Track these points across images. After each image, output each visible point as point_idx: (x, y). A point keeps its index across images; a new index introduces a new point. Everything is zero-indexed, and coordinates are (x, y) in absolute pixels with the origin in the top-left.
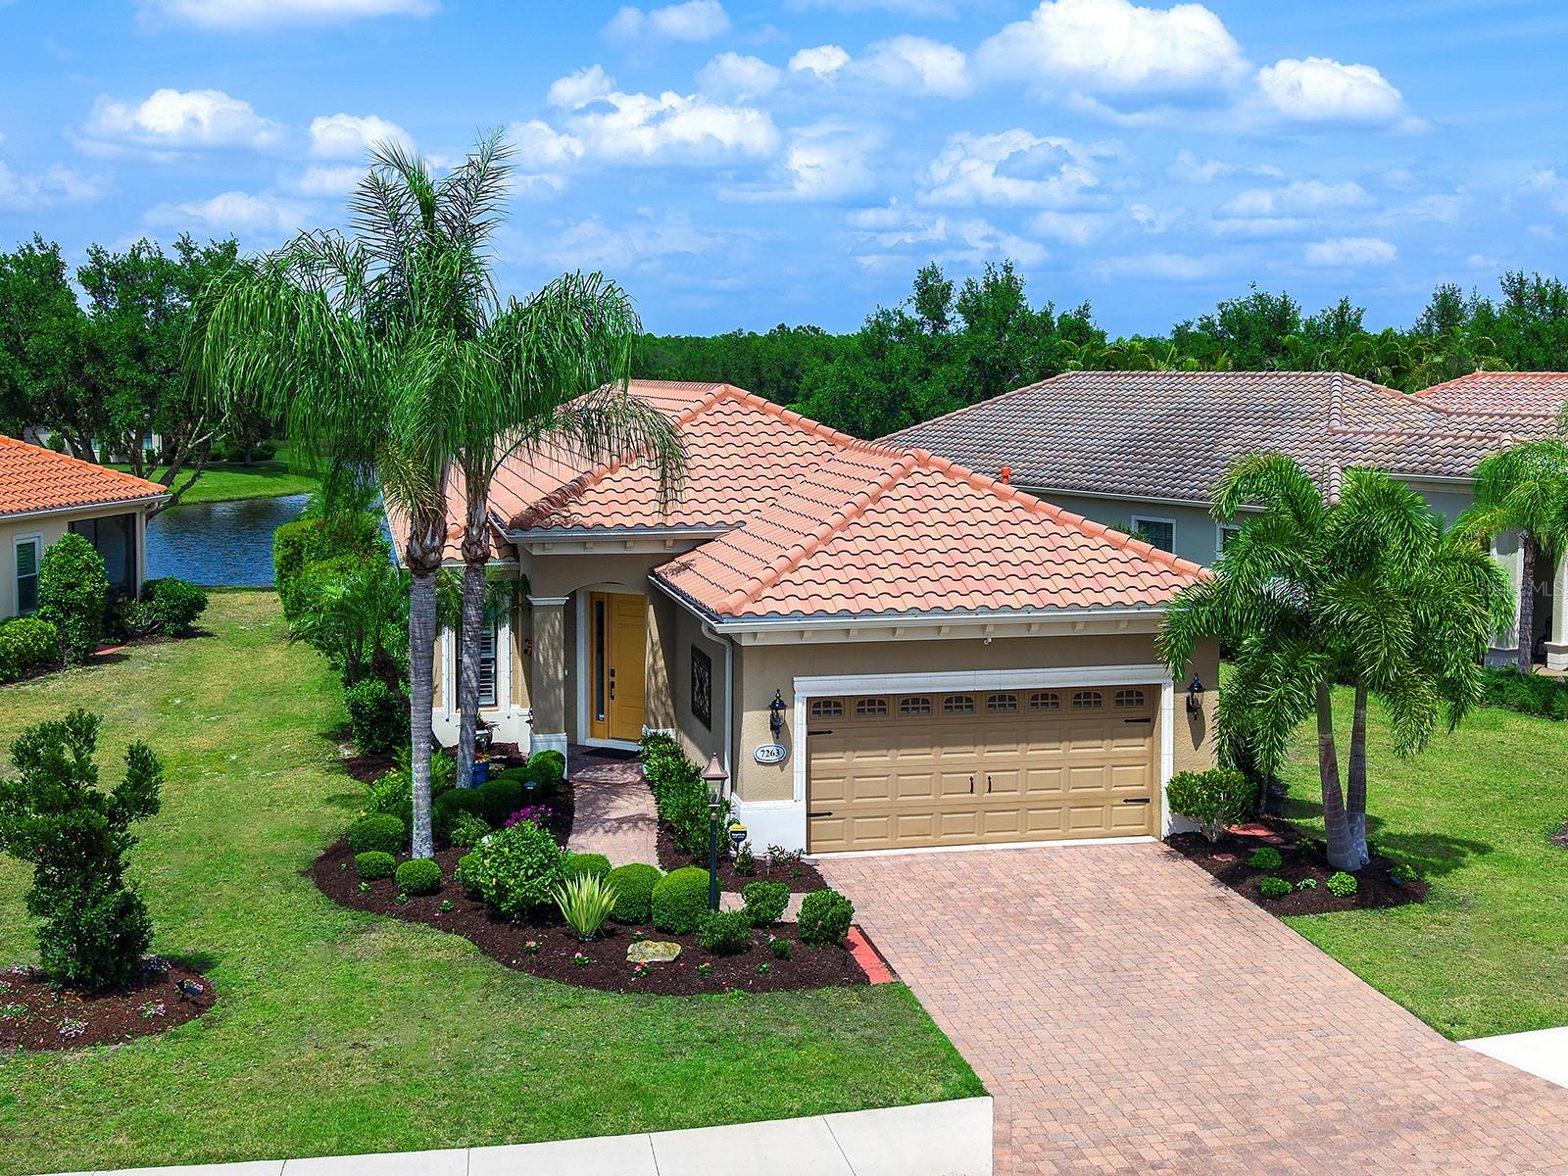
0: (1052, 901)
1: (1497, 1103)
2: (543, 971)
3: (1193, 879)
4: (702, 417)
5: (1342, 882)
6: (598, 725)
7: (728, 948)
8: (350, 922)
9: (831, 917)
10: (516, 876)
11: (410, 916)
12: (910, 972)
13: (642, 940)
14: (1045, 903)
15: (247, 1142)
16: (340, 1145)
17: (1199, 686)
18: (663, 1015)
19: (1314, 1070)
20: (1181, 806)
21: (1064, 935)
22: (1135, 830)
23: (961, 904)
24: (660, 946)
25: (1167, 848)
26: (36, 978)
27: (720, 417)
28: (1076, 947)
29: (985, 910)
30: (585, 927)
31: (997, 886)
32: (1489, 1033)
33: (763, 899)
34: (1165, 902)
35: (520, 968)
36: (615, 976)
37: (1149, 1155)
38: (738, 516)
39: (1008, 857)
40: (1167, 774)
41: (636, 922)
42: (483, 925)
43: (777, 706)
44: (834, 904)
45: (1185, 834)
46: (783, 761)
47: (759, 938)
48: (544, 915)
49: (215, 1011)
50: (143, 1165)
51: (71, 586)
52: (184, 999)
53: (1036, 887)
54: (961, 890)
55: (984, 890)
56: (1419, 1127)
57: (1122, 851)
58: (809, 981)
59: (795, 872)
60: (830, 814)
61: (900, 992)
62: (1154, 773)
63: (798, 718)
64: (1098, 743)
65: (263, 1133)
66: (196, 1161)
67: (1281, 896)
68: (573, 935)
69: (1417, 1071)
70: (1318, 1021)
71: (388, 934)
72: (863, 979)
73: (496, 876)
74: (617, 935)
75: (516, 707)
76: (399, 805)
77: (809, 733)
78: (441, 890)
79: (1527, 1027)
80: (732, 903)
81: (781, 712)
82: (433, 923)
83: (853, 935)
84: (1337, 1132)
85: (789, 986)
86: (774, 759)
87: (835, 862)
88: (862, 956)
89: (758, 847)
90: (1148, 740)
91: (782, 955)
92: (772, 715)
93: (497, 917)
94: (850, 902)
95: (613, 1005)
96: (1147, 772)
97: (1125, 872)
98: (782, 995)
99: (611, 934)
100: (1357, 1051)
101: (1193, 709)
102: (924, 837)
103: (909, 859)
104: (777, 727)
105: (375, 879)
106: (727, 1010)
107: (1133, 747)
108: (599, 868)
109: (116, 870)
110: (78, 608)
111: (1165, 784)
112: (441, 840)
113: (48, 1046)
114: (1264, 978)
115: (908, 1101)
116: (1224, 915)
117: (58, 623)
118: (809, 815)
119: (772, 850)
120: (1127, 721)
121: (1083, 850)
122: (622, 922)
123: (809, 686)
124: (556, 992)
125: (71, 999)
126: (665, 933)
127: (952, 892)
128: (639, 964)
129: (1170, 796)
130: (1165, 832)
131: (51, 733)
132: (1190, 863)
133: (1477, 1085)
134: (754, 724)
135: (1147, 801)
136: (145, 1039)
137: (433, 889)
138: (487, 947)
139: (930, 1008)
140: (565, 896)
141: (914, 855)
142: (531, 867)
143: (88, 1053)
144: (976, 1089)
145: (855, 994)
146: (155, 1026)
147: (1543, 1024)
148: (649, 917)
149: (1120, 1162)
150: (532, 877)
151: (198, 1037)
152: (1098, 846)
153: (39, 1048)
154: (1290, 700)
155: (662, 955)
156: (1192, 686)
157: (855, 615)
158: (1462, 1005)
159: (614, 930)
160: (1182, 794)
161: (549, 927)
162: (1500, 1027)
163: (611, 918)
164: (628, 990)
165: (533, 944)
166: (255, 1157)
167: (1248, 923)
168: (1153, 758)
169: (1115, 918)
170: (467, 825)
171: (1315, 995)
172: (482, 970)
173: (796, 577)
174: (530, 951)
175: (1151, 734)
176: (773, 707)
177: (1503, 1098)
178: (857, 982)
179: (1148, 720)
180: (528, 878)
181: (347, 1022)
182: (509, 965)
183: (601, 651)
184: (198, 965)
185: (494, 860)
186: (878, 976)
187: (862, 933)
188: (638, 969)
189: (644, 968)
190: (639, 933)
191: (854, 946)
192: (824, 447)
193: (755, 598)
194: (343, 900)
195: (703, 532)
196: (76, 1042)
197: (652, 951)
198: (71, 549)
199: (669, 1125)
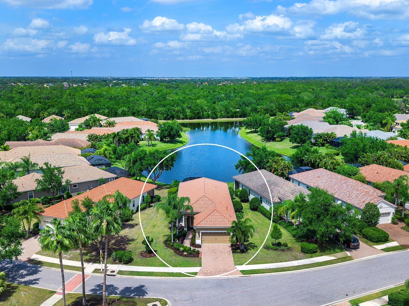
0: (217, 250)
3: (230, 249)
4: (201, 198)
5: (239, 251)
7: (190, 254)
8: (166, 248)
11: (170, 248)
16: (163, 266)
18: (185, 258)
22: (229, 243)
24: (186, 253)
25: (230, 246)
26: (145, 252)
27: (203, 198)
29: (211, 251)
30: (181, 251)
31: (214, 248)
32: (238, 265)
35: (176, 254)
37: (208, 272)
38: (202, 211)
39: (217, 245)
42: (175, 250)
44: (198, 251)
45: (232, 244)
46: (199, 237)
47: (193, 252)
50: (152, 267)
51: (147, 200)
58: (195, 257)
59: (199, 246)
61: (201, 258)
63: (201, 234)
66: (154, 267)
67: (234, 252)
69: (230, 267)
71: (168, 250)
74: (183, 252)
82: (172, 249)
87: (203, 245)
88: (200, 255)
89: (197, 243)
91: (194, 254)
95: (181, 257)
98: (193, 258)
100: (228, 266)
103: (209, 245)
104: (199, 234)
105: (168, 244)
106: (188, 259)
107: (229, 237)
110: (148, 203)
112: (174, 240)
115: (196, 267)
116: (229, 253)
117: (146, 204)
118: (202, 241)
120: (228, 235)
123: (201, 231)
124: (178, 256)
125: (148, 254)
127: (210, 249)
134: (197, 234)
136: (151, 258)
137: (172, 246)
138: (175, 252)
139: (202, 260)
140: (180, 248)
144: (201, 266)
148: (186, 250)
149: (206, 272)
152: (225, 244)
153: (146, 257)
157: (205, 227)
158: (238, 263)
161: (179, 251)
163: (183, 250)
164: (183, 256)
165: (177, 252)
166: (158, 267)
169: (220, 253)
170: (176, 239)
171: (229, 261)
172: (174, 254)
173: (201, 223)
178: (198, 257)
185: (176, 245)
187: (201, 252)
192: (212, 202)
193: (197, 225)
194: (166, 246)
195: (198, 213)
196: (148, 257)
197: (185, 253)
198: (148, 196)
199: (181, 267)
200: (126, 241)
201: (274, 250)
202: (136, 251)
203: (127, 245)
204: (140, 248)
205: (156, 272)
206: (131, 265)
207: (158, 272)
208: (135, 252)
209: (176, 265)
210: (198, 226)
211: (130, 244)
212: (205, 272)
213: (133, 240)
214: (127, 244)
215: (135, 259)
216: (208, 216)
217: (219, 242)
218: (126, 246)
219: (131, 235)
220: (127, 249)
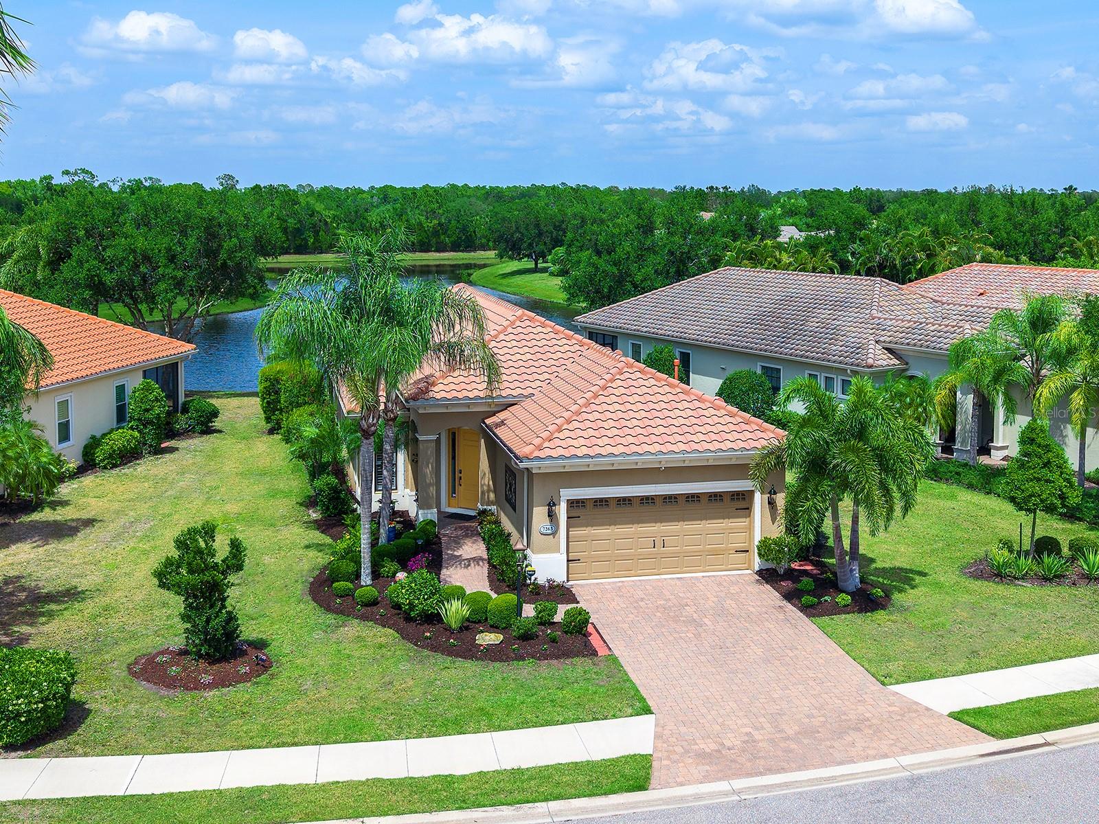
0: (694, 608)
1: (899, 718)
2: (434, 649)
3: (770, 595)
4: (510, 329)
5: (844, 599)
6: (452, 500)
7: (526, 637)
8: (333, 621)
9: (579, 621)
10: (419, 599)
11: (364, 618)
12: (619, 650)
13: (483, 632)
14: (690, 610)
15: (301, 736)
16: (345, 738)
17: (775, 492)
18: (496, 672)
19: (814, 701)
20: (763, 556)
21: (698, 628)
22: (742, 567)
23: (646, 610)
24: (492, 636)
25: (758, 578)
26: (183, 653)
27: (520, 330)
28: (703, 635)
29: (658, 614)
30: (454, 626)
31: (665, 600)
32: (903, 682)
33: (544, 610)
34: (751, 609)
35: (422, 647)
36: (470, 652)
37: (728, 743)
38: (530, 391)
39: (673, 583)
40: (757, 538)
41: (479, 622)
42: (402, 623)
43: (552, 505)
44: (580, 614)
45: (767, 570)
46: (554, 534)
47: (542, 631)
48: (433, 618)
49: (273, 670)
50: (253, 748)
51: (147, 410)
52: (258, 664)
53: (685, 601)
54: (647, 602)
55: (659, 603)
56: (859, 730)
57: (732, 578)
58: (567, 654)
59: (562, 593)
60: (579, 560)
61: (613, 660)
62: (751, 538)
63: (562, 511)
64: (721, 521)
65: (308, 732)
66: (278, 746)
67: (812, 606)
68: (448, 629)
69: (863, 701)
70: (820, 675)
71: (354, 628)
72: (594, 653)
73: (408, 598)
74: (470, 629)
75: (408, 491)
76: (352, 555)
77: (568, 518)
78: (378, 603)
79: (923, 679)
80: (529, 611)
81: (554, 508)
82: (376, 621)
83: (590, 628)
84: (819, 732)
85: (558, 657)
86: (549, 532)
87: (582, 586)
88: (594, 640)
89: (541, 578)
90: (748, 519)
91: (554, 641)
92: (549, 509)
93: (408, 619)
94: (588, 613)
95: (469, 668)
96: (748, 536)
97: (733, 592)
98: (555, 662)
99: (467, 628)
100: (836, 691)
101: (771, 503)
102: (628, 572)
103: (621, 584)
104: (551, 515)
105: (343, 597)
106: (526, 670)
107: (740, 523)
108: (459, 594)
109: (224, 600)
110: (150, 422)
111: (757, 543)
112: (376, 575)
113: (195, 689)
114: (796, 652)
115: (614, 717)
116: (781, 616)
117: (140, 432)
118: (568, 561)
119: (548, 581)
120: (737, 509)
121: (713, 579)
122: (472, 622)
123: (567, 494)
124: (442, 660)
125: (202, 664)
126: (494, 628)
127: (642, 604)
128: (482, 645)
129: (759, 550)
130: (757, 568)
131: (192, 532)
132: (768, 587)
133: (891, 709)
134: (539, 514)
135: (748, 551)
136: (242, 685)
137: (374, 603)
138: (405, 636)
139: (628, 668)
140: (444, 610)
141: (623, 582)
142: (426, 594)
143: (215, 692)
144: (647, 711)
145: (591, 661)
146: (245, 678)
147: (932, 677)
148: (486, 619)
149: (714, 746)
150: (427, 599)
151: (268, 684)
152: (721, 576)
153: (191, 689)
154: (815, 507)
155: (494, 641)
156: (771, 491)
157: (592, 457)
158: (893, 667)
159: (468, 626)
160: (765, 549)
161: (435, 624)
162: (910, 679)
163: (468, 620)
164: (477, 659)
165: (429, 634)
166: (306, 744)
167: (793, 622)
168: (750, 528)
169: (725, 619)
170: (389, 566)
171: (821, 661)
172: (403, 648)
174: (427, 638)
175: (750, 516)
176: (549, 505)
177: (903, 715)
178: (591, 654)
179: (748, 509)
180: (425, 600)
181: (340, 676)
182: (416, 645)
183: (454, 458)
184: (260, 645)
185: (408, 590)
186: (602, 652)
187: (595, 627)
188: (482, 648)
189: (484, 648)
190: (481, 628)
191: (590, 634)
192: (577, 347)
193: (540, 448)
194: (329, 609)
195: (511, 400)
196: (209, 686)
197: (488, 638)
198: (147, 389)
199: (500, 728)
200: (21, 604)
201: (1046, 579)
202: (107, 657)
203: (31, 625)
204: (134, 636)
205: (302, 789)
206: (70, 752)
207: (324, 788)
208: (98, 659)
209: (456, 722)
210: (547, 452)
211: (51, 615)
212: (709, 746)
213: (71, 595)
214: (31, 617)
215: (107, 709)
216: (596, 396)
217: (682, 561)
218: (25, 629)
219: (54, 571)
220: (32, 645)
